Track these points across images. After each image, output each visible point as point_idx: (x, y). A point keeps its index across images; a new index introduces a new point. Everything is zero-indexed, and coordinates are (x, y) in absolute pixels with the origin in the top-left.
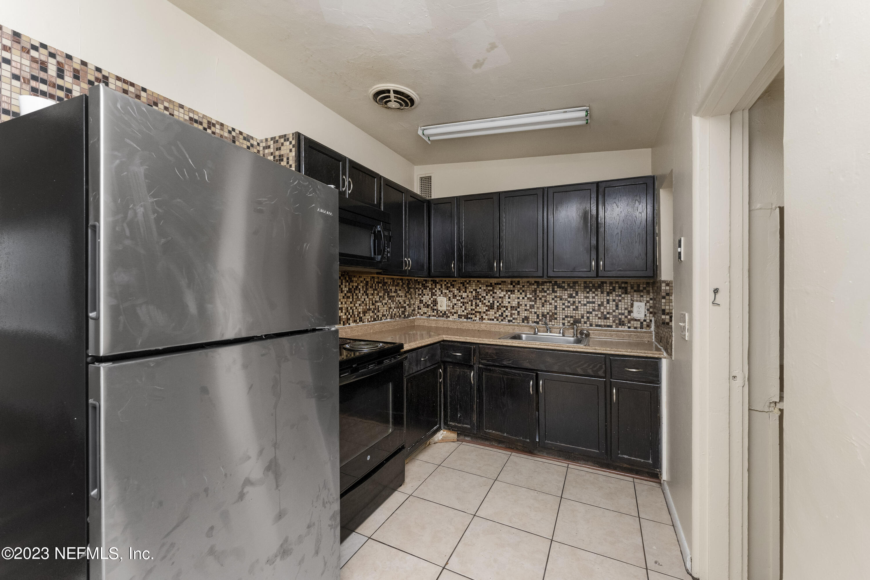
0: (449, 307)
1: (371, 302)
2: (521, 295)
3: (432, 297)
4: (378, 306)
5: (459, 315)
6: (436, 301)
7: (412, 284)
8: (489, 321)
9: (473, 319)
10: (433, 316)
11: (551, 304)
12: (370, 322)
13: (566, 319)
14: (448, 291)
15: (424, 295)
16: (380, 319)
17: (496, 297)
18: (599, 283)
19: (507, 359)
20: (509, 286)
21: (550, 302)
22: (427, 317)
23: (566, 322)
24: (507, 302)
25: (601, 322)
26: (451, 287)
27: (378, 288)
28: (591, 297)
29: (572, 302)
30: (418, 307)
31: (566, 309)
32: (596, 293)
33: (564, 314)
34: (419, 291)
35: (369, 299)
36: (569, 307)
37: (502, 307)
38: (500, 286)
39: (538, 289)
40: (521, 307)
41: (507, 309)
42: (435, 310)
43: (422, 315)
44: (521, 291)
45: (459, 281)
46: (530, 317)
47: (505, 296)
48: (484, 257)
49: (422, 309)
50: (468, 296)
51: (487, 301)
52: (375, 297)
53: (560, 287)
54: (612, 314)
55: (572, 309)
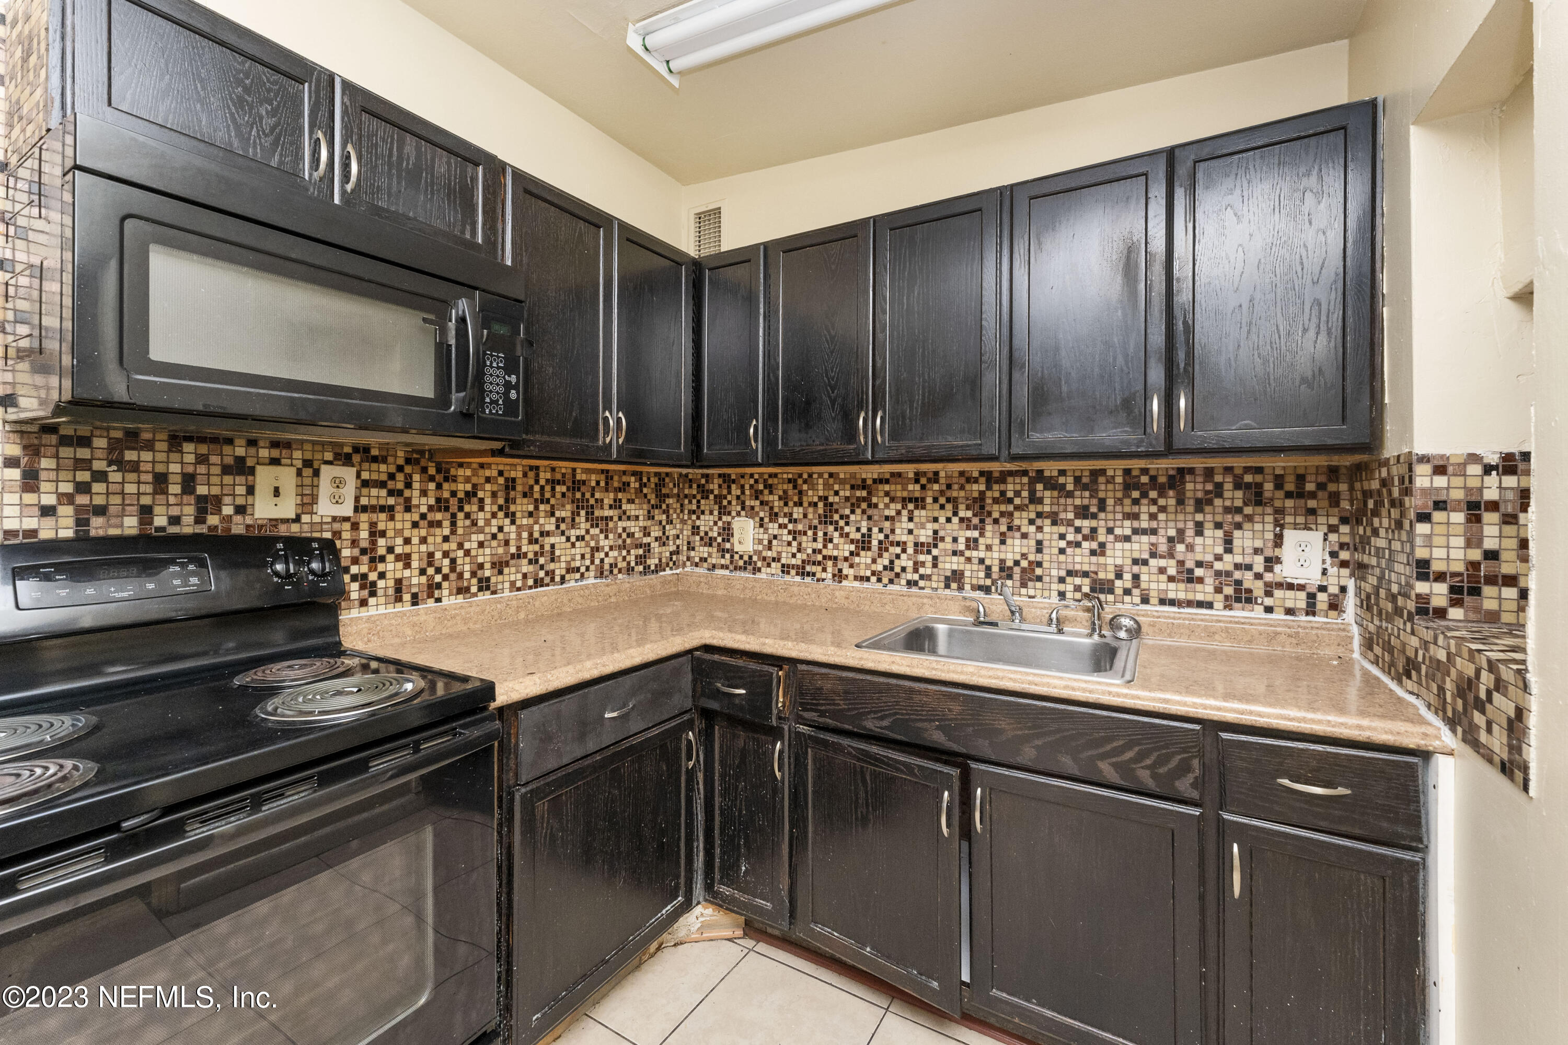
0: (759, 544)
1: (525, 535)
2: (942, 512)
3: (720, 519)
4: (553, 546)
5: (783, 566)
6: (729, 529)
7: (671, 485)
8: (857, 584)
9: (818, 575)
10: (723, 567)
11: (1025, 536)
12: (519, 589)
13: (1069, 579)
14: (758, 503)
15: (703, 513)
16: (558, 579)
17: (876, 518)
18: (1171, 472)
19: (875, 712)
20: (911, 487)
21: (1024, 529)
22: (709, 569)
23: (1070, 588)
24: (906, 532)
25: (1177, 591)
26: (766, 492)
27: (553, 496)
28: (1145, 517)
29: (1086, 531)
30: (689, 543)
31: (1069, 551)
32: (1162, 502)
33: (1063, 566)
34: (690, 502)
35: (519, 527)
36: (1078, 545)
37: (892, 544)
38: (887, 487)
39: (989, 494)
40: (941, 545)
41: (904, 551)
42: (728, 551)
43: (697, 565)
44: (942, 500)
45: (785, 476)
46: (967, 574)
47: (899, 513)
48: (833, 405)
49: (697, 549)
50: (805, 516)
51: (854, 529)
52: (542, 521)
53: (1050, 484)
54: (1212, 567)
55: (1087, 552)
